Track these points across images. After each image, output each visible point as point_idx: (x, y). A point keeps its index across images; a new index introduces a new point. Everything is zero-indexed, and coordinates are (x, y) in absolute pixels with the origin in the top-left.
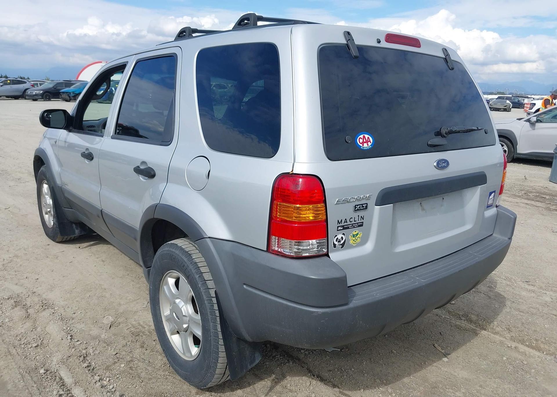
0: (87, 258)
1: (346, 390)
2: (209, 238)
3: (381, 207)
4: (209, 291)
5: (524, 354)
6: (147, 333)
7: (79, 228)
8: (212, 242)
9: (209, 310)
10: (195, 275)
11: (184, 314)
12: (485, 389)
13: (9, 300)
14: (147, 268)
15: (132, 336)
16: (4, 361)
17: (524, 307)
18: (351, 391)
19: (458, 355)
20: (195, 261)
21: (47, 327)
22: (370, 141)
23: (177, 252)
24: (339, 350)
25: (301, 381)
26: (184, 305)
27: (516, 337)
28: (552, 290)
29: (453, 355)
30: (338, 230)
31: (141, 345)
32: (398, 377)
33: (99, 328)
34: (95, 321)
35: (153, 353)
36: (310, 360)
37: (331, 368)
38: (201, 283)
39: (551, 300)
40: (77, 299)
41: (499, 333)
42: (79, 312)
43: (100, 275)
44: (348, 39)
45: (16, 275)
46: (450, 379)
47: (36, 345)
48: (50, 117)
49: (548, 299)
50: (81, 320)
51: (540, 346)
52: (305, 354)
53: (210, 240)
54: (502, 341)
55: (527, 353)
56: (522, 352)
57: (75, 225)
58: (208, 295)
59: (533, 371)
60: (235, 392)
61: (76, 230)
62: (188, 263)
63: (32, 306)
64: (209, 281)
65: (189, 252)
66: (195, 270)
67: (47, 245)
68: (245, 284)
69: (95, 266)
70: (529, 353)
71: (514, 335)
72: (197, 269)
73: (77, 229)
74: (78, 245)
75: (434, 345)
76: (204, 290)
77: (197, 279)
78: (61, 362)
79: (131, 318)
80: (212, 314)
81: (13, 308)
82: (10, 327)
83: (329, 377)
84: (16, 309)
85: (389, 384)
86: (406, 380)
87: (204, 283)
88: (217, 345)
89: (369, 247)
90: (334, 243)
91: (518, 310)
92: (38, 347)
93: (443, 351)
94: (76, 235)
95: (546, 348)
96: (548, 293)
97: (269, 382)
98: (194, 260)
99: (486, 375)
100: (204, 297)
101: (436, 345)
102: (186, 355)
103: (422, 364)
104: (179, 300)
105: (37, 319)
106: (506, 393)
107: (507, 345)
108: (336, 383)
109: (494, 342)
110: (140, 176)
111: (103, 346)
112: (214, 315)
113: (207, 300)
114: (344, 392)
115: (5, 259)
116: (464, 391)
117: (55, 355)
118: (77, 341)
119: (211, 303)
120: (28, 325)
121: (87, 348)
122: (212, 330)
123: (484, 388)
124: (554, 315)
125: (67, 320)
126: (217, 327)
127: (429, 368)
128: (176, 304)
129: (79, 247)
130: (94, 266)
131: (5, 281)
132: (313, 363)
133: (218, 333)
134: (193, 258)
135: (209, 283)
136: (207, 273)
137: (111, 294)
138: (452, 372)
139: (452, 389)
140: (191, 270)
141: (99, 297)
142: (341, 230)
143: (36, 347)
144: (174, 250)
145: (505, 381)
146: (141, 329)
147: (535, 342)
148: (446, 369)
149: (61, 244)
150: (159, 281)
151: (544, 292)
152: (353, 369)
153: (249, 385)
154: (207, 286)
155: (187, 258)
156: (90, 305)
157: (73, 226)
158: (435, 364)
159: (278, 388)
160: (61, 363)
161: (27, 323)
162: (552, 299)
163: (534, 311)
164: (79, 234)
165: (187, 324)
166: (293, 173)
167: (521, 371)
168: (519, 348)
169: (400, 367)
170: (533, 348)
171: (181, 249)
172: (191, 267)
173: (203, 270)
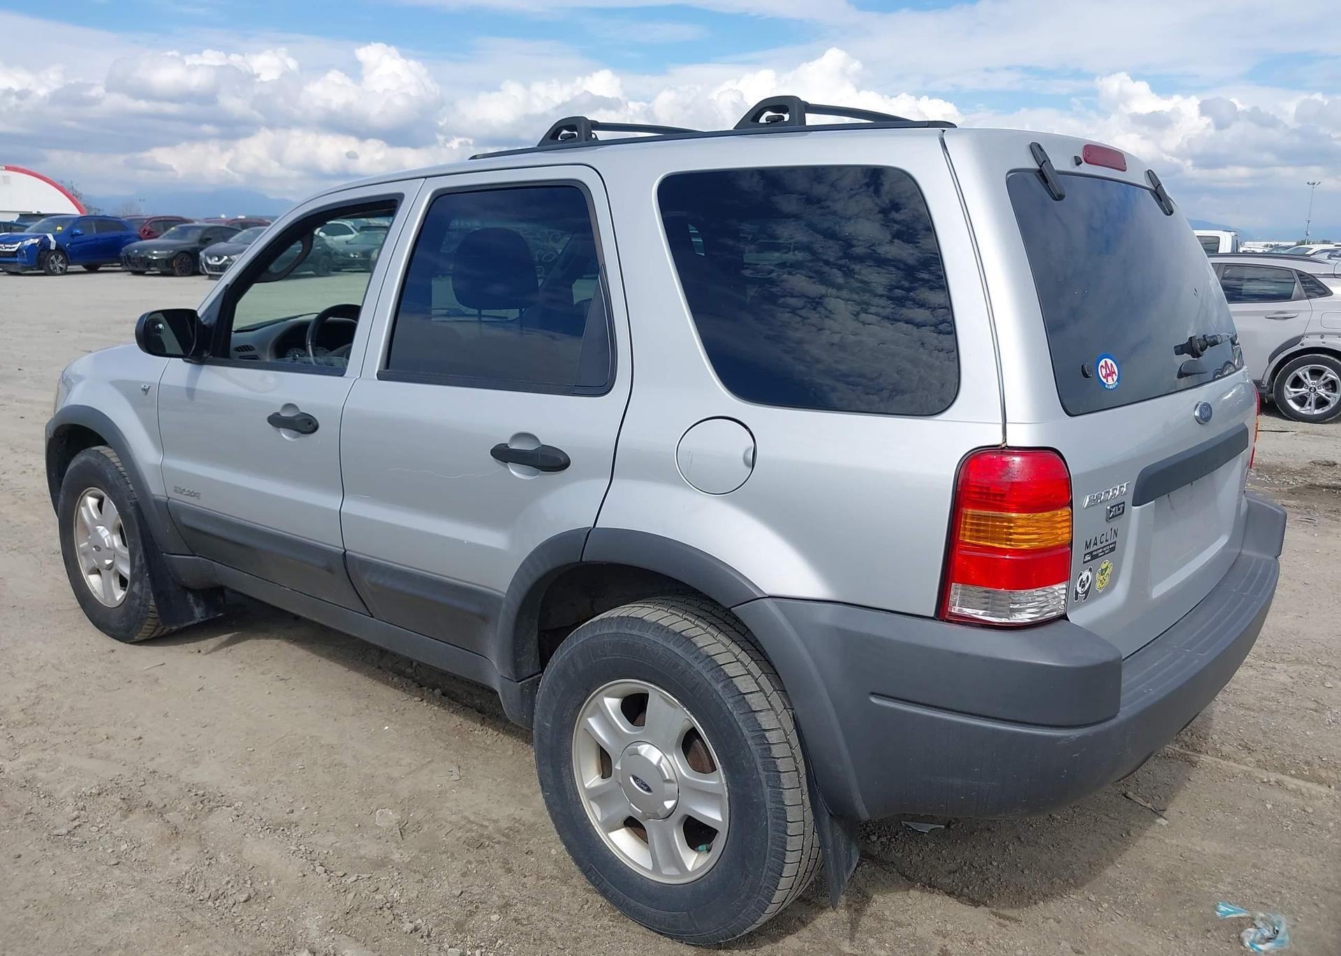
0: (236, 677)
1: (1004, 908)
2: (769, 597)
3: (1141, 508)
4: (755, 718)
5: (1297, 793)
6: (498, 837)
7: (202, 603)
8: (780, 607)
9: (759, 761)
10: (713, 683)
11: (668, 777)
12: (1266, 870)
13: (101, 796)
14: (519, 682)
15: (468, 850)
16: (189, 944)
17: (1250, 700)
18: (1017, 908)
19: (1178, 806)
20: (706, 652)
21: (242, 850)
22: (1114, 373)
23: (648, 635)
24: (943, 827)
25: (909, 901)
26: (664, 757)
27: (1266, 761)
28: (1282, 660)
29: (1172, 810)
30: (1085, 562)
31: (504, 867)
32: (1093, 869)
33: (375, 840)
34: (357, 825)
35: (544, 882)
36: (899, 855)
37: (952, 866)
38: (731, 700)
39: (1291, 680)
40: (277, 778)
41: (1231, 756)
42: (303, 808)
43: (296, 715)
44: (1042, 161)
45: (75, 733)
46: (1192, 859)
47: (245, 896)
48: (161, 329)
49: (1283, 678)
50: (317, 825)
51: (1319, 775)
52: (882, 842)
53: (775, 602)
54: (1246, 771)
55: (1304, 790)
56: (1293, 790)
57: (194, 597)
58: (753, 726)
59: (1331, 824)
60: (781, 941)
61: (195, 607)
62: (690, 658)
63: (168, 806)
64: (750, 696)
65: (683, 633)
66: (712, 672)
67: (109, 652)
68: (873, 694)
69: (270, 693)
70: (1308, 789)
71: (1261, 757)
72: (714, 671)
73: (197, 606)
74: (193, 646)
75: (1125, 795)
76: (742, 717)
77: (720, 693)
78: (332, 928)
79: (440, 809)
80: (768, 768)
81: (125, 817)
82: (143, 861)
83: (957, 885)
84: (132, 817)
85: (1083, 885)
86: (1110, 872)
87: (740, 701)
88: (780, 837)
89: (1120, 592)
90: (1076, 590)
91: (1241, 706)
92: (251, 900)
93: (1149, 805)
94: (197, 620)
95: (1332, 776)
96: (1276, 665)
97: (843, 911)
98: (702, 650)
99: (1255, 843)
100: (743, 731)
101: (1130, 794)
102: (663, 872)
103: (1124, 835)
104: (647, 746)
105: (204, 835)
106: (1305, 874)
107: (1259, 778)
108: (976, 897)
109: (1233, 777)
110: (509, 467)
111: (416, 880)
112: (773, 769)
113: (752, 738)
114: (1001, 912)
115: (20, 696)
116: (1230, 880)
117: (304, 913)
118: (344, 875)
119: (764, 743)
120: (188, 851)
121: (378, 889)
122: (769, 805)
123: (1263, 869)
124: (1312, 710)
125: (282, 828)
126: (783, 797)
127: (1141, 842)
128: (640, 755)
129: (199, 652)
130: (267, 693)
131: (56, 751)
132: (908, 859)
133: (785, 810)
134: (700, 645)
135: (751, 699)
136: (739, 677)
137: (354, 756)
138: (1189, 845)
139: (1206, 879)
140: (699, 673)
141: (329, 767)
142: (1089, 561)
143: (246, 901)
144: (634, 632)
145: (1293, 851)
146: (479, 831)
147: (1306, 768)
148: (1174, 842)
149: (144, 647)
150: (576, 708)
151: (1271, 665)
152: (995, 864)
153: (804, 924)
154: (750, 707)
155: (681, 648)
156: (316, 788)
157: (190, 599)
158: (1148, 834)
159: (866, 922)
160: (332, 931)
161: (183, 849)
162: (1291, 677)
163: (1273, 705)
164: (202, 617)
165: (673, 799)
166: (1007, 446)
167: (1312, 828)
168: (1285, 783)
169: (1085, 848)
170: (1307, 779)
171: (658, 628)
172: (698, 666)
173: (731, 670)
